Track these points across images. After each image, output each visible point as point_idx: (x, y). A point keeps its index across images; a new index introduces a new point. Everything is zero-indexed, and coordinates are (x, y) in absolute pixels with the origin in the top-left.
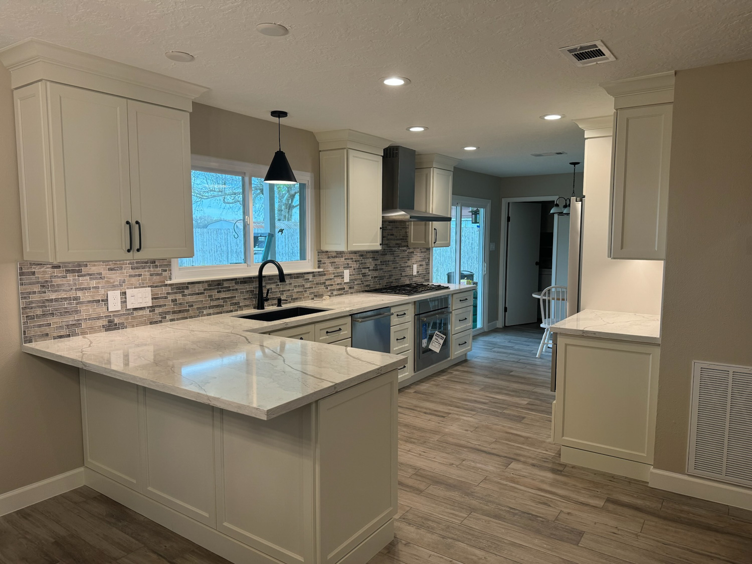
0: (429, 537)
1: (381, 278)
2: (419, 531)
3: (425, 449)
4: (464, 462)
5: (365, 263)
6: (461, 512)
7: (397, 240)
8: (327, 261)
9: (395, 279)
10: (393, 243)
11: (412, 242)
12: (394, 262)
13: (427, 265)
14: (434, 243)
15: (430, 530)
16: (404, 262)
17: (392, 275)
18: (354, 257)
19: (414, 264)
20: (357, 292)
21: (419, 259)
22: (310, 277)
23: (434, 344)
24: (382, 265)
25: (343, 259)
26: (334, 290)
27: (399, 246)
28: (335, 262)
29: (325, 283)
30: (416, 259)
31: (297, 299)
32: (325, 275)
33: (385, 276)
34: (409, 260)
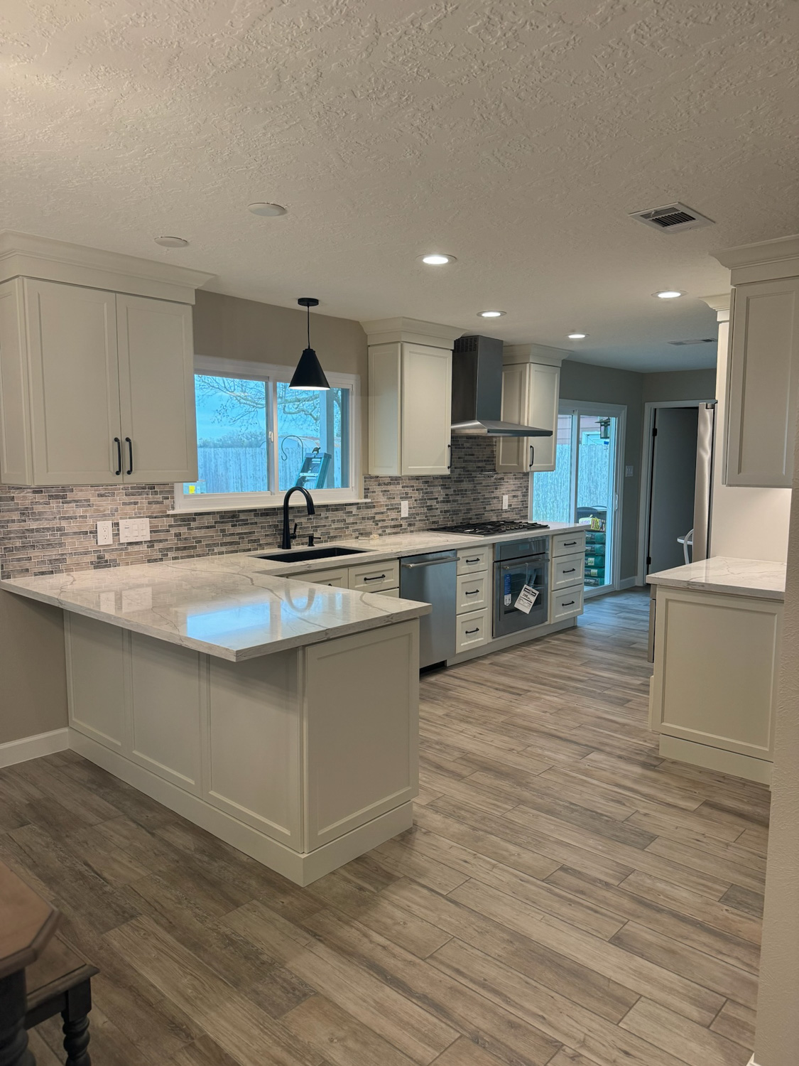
0: (456, 827)
1: (456, 512)
2: (447, 820)
3: (483, 730)
4: (529, 749)
5: (432, 493)
6: (506, 803)
7: (479, 461)
8: (378, 489)
9: (476, 515)
10: (471, 466)
11: (500, 464)
12: (474, 491)
13: (523, 496)
14: (530, 466)
15: (461, 820)
16: (489, 492)
17: (471, 509)
18: (416, 484)
19: (503, 494)
20: (419, 531)
21: (513, 487)
22: (354, 510)
23: (521, 602)
24: (456, 495)
25: (399, 487)
26: (386, 527)
27: (482, 470)
28: (388, 491)
29: (374, 518)
30: (507, 488)
31: (335, 537)
32: (374, 507)
33: (460, 510)
34: (496, 489)
